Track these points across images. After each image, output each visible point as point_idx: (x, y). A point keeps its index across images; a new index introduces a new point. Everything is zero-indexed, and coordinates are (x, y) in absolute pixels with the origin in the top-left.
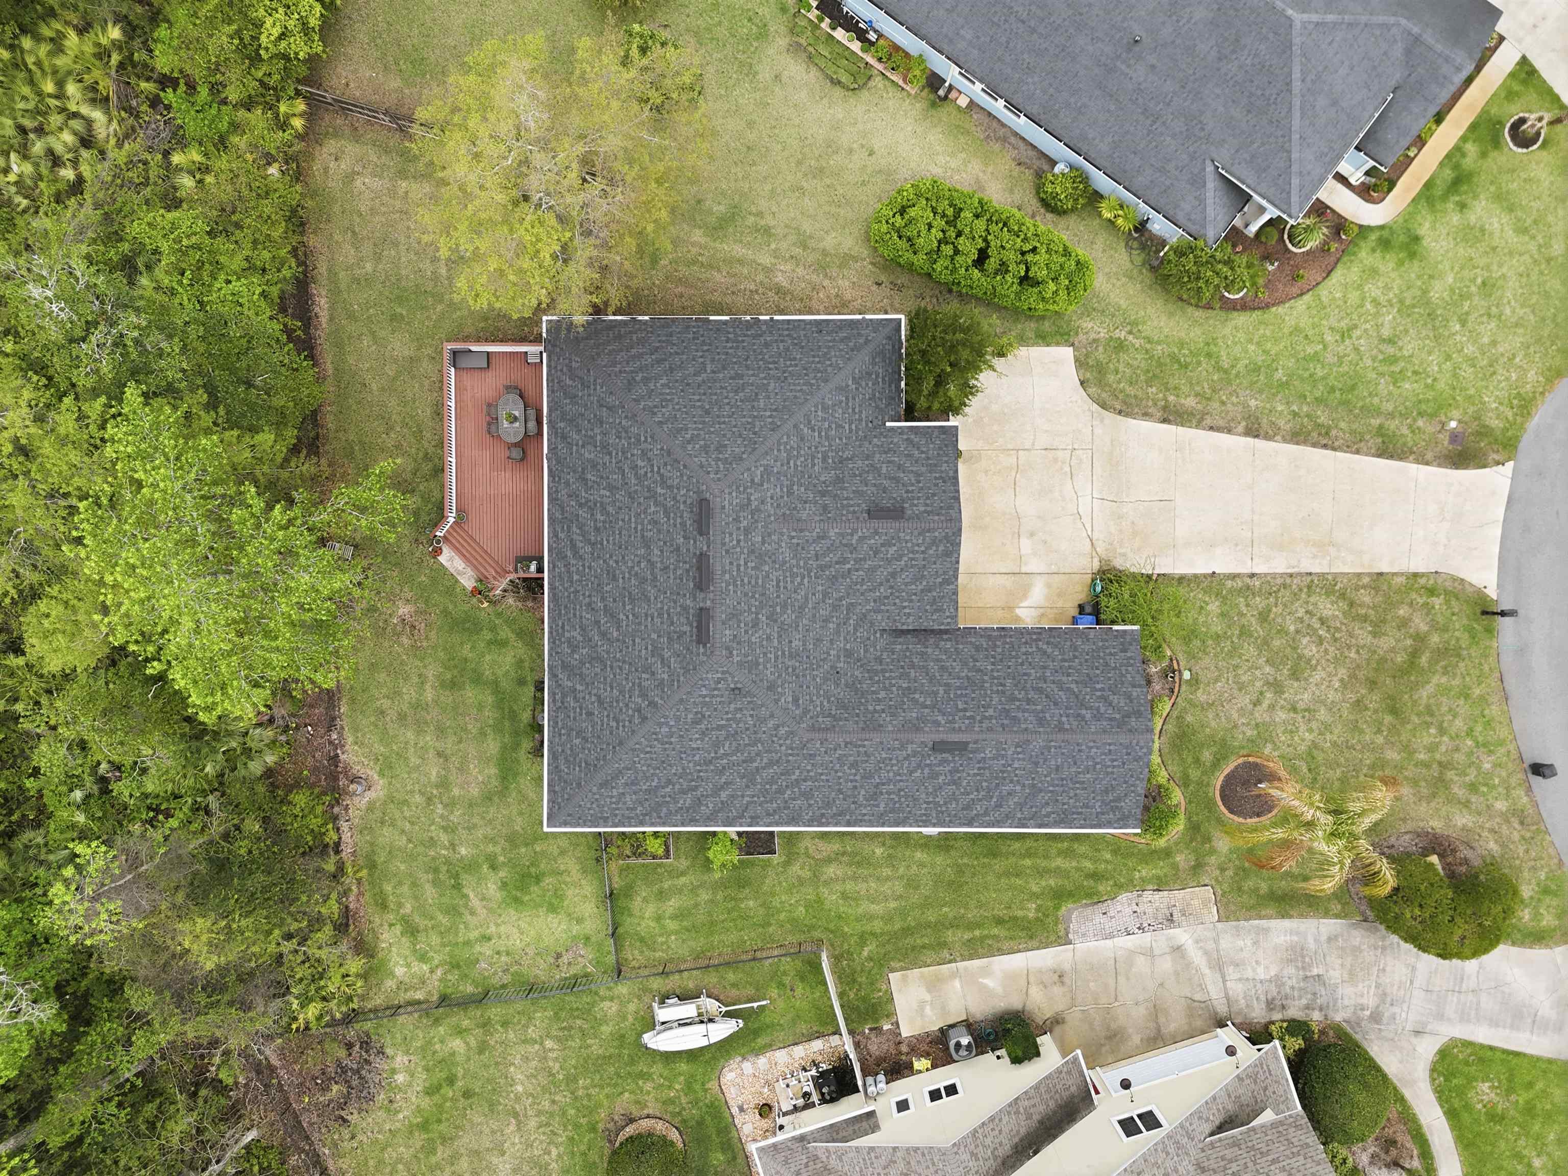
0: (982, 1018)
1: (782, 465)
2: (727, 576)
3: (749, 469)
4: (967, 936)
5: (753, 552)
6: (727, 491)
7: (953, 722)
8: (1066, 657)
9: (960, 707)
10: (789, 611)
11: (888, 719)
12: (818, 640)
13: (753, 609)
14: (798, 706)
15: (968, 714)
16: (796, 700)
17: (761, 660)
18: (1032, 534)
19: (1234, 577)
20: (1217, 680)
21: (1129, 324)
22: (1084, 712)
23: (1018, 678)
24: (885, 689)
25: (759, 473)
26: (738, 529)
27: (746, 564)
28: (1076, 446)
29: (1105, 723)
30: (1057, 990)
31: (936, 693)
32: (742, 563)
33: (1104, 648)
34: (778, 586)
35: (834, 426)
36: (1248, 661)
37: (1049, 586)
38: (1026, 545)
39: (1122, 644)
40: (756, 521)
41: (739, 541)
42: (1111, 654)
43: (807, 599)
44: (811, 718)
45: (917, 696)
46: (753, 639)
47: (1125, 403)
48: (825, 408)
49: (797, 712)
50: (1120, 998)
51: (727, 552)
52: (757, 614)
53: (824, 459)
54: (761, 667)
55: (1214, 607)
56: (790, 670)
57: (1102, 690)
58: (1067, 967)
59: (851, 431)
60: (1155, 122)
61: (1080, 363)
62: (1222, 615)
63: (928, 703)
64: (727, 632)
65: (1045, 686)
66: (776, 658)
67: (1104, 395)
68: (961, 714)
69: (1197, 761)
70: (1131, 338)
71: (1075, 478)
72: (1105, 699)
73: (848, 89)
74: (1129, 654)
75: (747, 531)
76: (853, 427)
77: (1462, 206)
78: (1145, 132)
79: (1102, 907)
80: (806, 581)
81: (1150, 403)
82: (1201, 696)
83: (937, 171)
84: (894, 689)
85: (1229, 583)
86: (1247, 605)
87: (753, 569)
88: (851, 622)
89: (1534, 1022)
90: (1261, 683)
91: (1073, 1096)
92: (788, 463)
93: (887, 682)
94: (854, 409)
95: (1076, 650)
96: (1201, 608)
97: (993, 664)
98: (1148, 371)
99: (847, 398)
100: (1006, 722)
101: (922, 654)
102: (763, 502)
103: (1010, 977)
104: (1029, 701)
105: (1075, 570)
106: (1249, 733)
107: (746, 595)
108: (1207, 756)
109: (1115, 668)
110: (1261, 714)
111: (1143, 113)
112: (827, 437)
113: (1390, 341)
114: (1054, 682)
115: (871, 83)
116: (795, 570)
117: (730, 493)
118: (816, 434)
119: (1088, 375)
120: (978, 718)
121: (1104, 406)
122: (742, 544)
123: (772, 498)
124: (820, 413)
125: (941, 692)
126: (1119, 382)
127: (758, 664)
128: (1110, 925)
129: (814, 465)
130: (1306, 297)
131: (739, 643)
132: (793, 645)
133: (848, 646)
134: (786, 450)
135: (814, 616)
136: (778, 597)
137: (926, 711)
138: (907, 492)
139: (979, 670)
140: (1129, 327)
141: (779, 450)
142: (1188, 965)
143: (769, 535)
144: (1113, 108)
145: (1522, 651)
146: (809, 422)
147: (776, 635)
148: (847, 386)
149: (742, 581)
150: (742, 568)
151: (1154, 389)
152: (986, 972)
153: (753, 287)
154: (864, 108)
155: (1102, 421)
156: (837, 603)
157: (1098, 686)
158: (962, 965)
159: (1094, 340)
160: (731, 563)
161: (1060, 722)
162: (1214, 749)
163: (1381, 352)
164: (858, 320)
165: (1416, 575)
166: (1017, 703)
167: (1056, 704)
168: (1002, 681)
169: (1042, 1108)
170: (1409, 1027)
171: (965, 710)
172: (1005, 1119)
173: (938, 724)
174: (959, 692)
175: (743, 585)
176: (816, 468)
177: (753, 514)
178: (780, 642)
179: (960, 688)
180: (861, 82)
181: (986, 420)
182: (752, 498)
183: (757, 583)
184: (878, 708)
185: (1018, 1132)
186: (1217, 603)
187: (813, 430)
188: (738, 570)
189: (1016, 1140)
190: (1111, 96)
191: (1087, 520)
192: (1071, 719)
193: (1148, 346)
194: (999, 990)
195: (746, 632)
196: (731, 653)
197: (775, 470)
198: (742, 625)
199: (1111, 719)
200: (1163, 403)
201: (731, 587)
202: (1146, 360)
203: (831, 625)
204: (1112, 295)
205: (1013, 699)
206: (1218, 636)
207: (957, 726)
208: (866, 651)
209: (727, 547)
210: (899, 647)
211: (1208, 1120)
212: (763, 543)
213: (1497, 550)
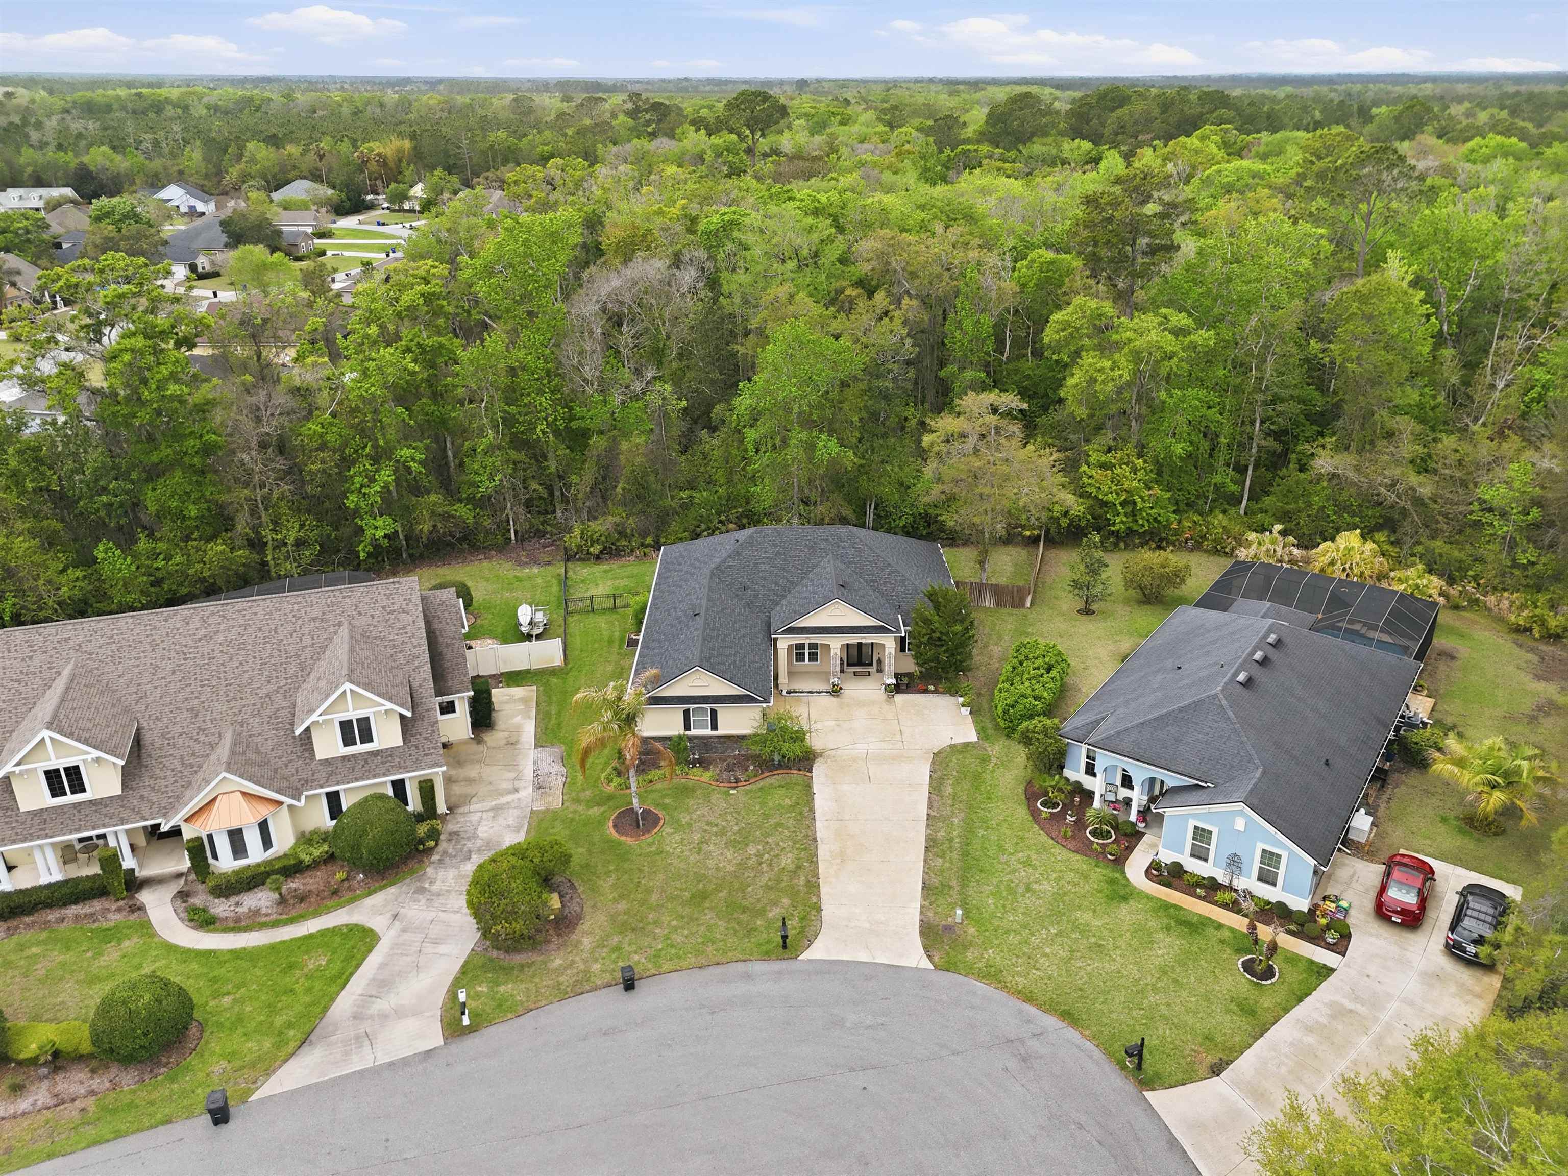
2: (801, 531)
5: (814, 543)
9: (722, 619)
12: (766, 579)
13: (783, 544)
14: (725, 567)
16: (730, 567)
18: (838, 726)
20: (727, 803)
25: (859, 544)
26: (826, 535)
27: (808, 540)
28: (905, 743)
30: (504, 742)
32: (809, 538)
36: (743, 818)
38: (830, 723)
40: (831, 544)
41: (820, 537)
44: (718, 575)
48: (903, 581)
49: (721, 567)
51: (814, 531)
52: (780, 546)
56: (747, 563)
58: (519, 747)
59: (892, 596)
61: (967, 745)
64: (770, 531)
65: (733, 650)
66: (755, 556)
67: (946, 756)
71: (881, 742)
75: (825, 539)
77: (1168, 928)
79: (558, 761)
80: (798, 572)
81: (945, 772)
82: (717, 796)
87: (807, 543)
88: (776, 598)
89: (371, 996)
90: (725, 825)
91: (446, 681)
92: (866, 561)
93: (738, 607)
103: (519, 725)
104: (724, 640)
106: (684, 820)
107: (791, 538)
108: (668, 801)
109: (744, 678)
110: (699, 825)
113: (1028, 889)
116: (804, 566)
117: (847, 532)
119: (958, 748)
121: (938, 754)
123: (845, 552)
126: (957, 759)
128: (543, 763)
129: (868, 575)
130: (1051, 842)
132: (762, 565)
133: (761, 596)
134: (874, 559)
135: (780, 578)
136: (791, 557)
138: (855, 596)
141: (873, 555)
142: (502, 795)
143: (824, 551)
145: (748, 977)
146: (893, 572)
147: (767, 556)
149: (798, 538)
150: (805, 538)
152: (527, 717)
155: (927, 753)
156: (787, 589)
158: (534, 710)
159: (985, 752)
160: (808, 533)
162: (673, 804)
163: (1017, 885)
165: (820, 910)
167: (721, 647)
169: (448, 657)
170: (402, 911)
175: (796, 539)
177: (835, 542)
178: (763, 557)
181: (917, 708)
182: (846, 544)
183: (798, 545)
187: (888, 575)
189: (438, 633)
191: (850, 747)
194: (512, 721)
197: (862, 554)
198: (774, 538)
200: (946, 778)
201: (794, 534)
203: (775, 587)
206: (764, 804)
208: (757, 606)
209: (817, 531)
211: (420, 686)
212: (819, 548)
213: (845, 958)
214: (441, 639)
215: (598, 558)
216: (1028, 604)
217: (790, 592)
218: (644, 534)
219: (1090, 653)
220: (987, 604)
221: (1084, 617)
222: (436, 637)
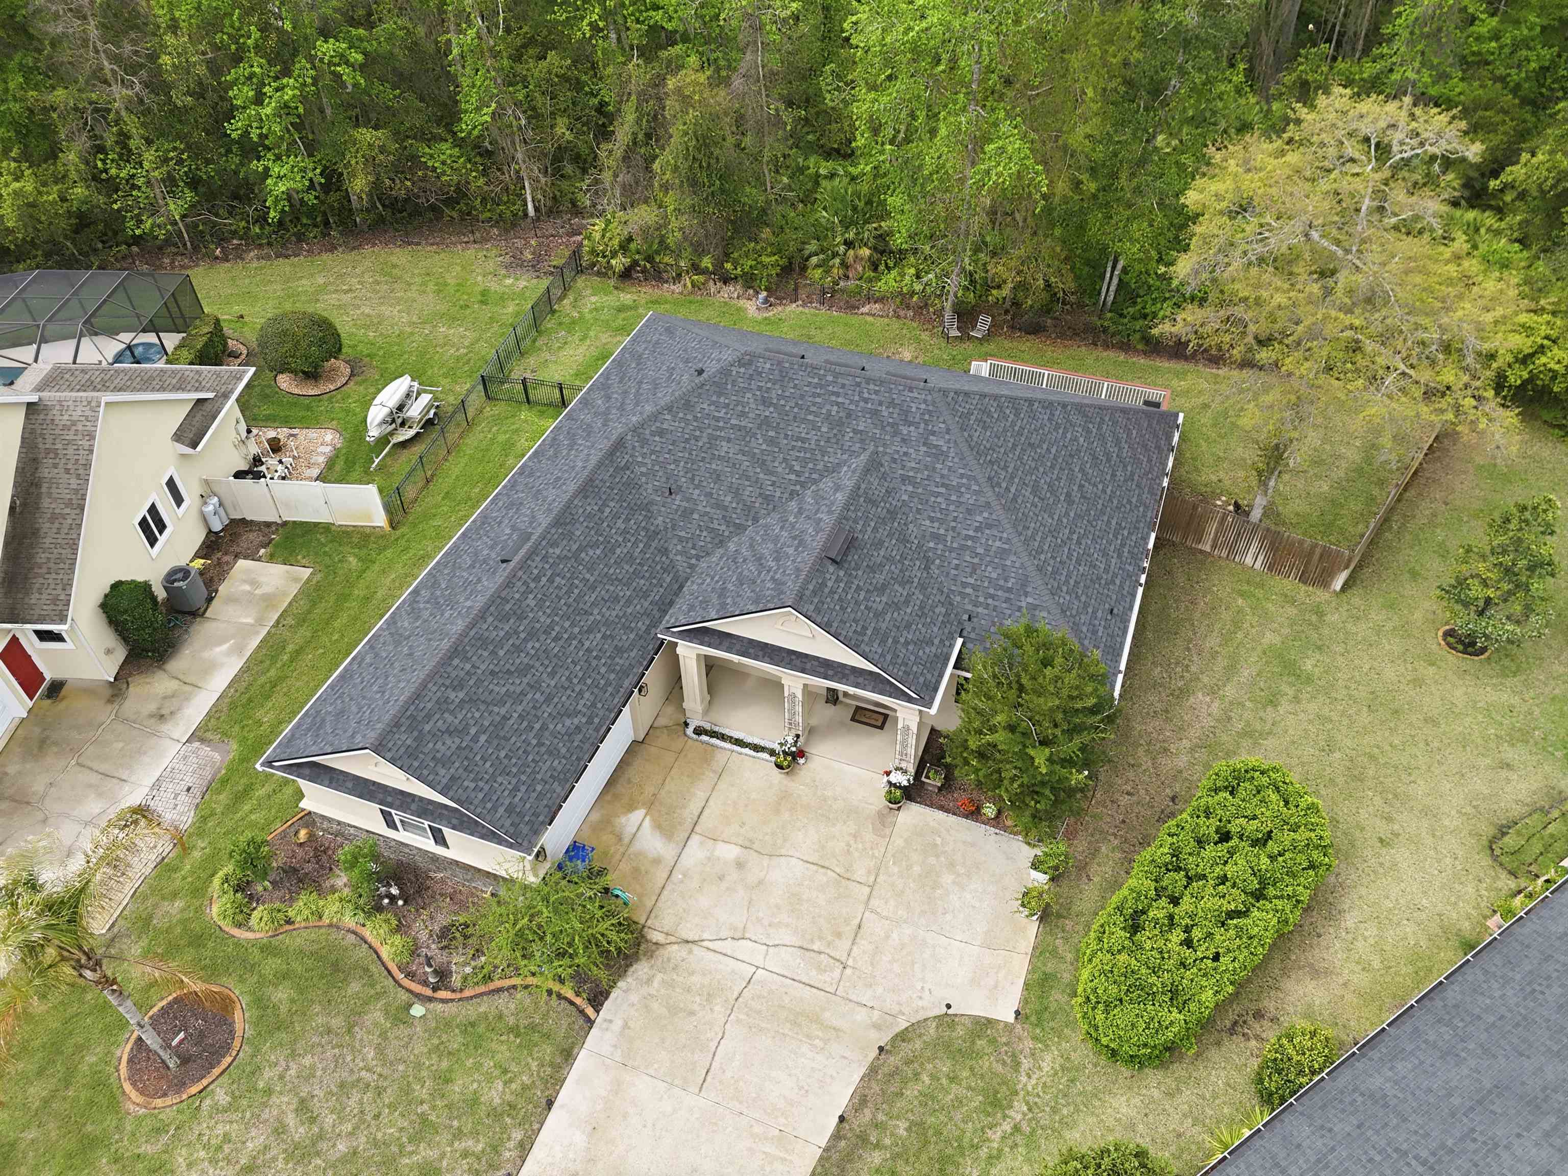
0: (191, 630)
1: (942, 476)
2: (830, 378)
3: (948, 431)
4: (290, 648)
5: (849, 416)
6: (929, 398)
7: (545, 558)
8: (547, 734)
9: (558, 579)
10: (764, 447)
11: (589, 509)
12: (719, 476)
13: (782, 402)
14: (653, 434)
15: (544, 579)
16: (661, 433)
17: (722, 400)
18: (740, 865)
19: (525, 1148)
20: (380, 1050)
21: (1034, 1131)
22: (461, 695)
23: (555, 660)
24: (625, 532)
25: (941, 443)
26: (881, 404)
27: (838, 404)
28: (848, 971)
29: (429, 705)
30: (152, 707)
31: (590, 570)
32: (840, 400)
33: (530, 788)
34: (799, 439)
35: (976, 560)
36: (377, 1117)
37: (657, 861)
38: (729, 852)
39: (521, 815)
40: (883, 428)
41: (866, 401)
42: (516, 789)
43: (772, 473)
44: (634, 448)
45: (598, 552)
46: (749, 395)
47: (896, 1071)
48: (1003, 553)
49: (647, 432)
50: (78, 768)
51: (858, 384)
52: (775, 406)
53: (936, 537)
54: (714, 398)
55: (495, 1094)
56: (698, 433)
57: (475, 739)
58: (165, 728)
59: (965, 585)
60: (1424, 1163)
61: (983, 1025)
62: (474, 1102)
63: (583, 555)
64: (768, 366)
65: (525, 680)
66: (718, 419)
67: (918, 1044)
68: (549, 573)
69: (284, 976)
70: (1007, 1127)
71: (799, 952)
72: (461, 731)
73: (1491, 843)
74: (501, 810)
75: (875, 413)
76: (969, 590)
78: (1405, 1146)
79: (197, 792)
80: (793, 477)
81: (881, 1117)
82: (376, 1015)
83: (1350, 921)
84: (620, 539)
85: (517, 1135)
86: (465, 1154)
87: (829, 411)
88: (723, 527)
90: (327, 1127)
91: (27, 593)
92: (943, 485)
93: (633, 539)
94: (993, 597)
95: (550, 753)
96: (505, 1071)
97: (589, 650)
98: (939, 1133)
99: (1009, 590)
100: (508, 607)
101: (646, 596)
102: (903, 440)
103: (209, 668)
104: (517, 649)
105: (659, 904)
106: (268, 1073)
107: (802, 397)
108: (281, 995)
109: (493, 777)
110: (284, 1103)
111: (1443, 1146)
112: (963, 548)
114: (523, 694)
115: (1503, 875)
116: (811, 465)
117: (925, 401)
118: (971, 533)
119: (960, 1031)
120: (532, 585)
121: (902, 1036)
122: (862, 404)
123: (905, 454)
124: (998, 544)
125: (588, 576)
126: (933, 1077)
127: (720, 394)
128: (170, 787)
129: (932, 519)
131: (751, 378)
132: (724, 444)
133: (696, 516)
134: (960, 486)
135: (748, 478)
136: (786, 436)
137: (575, 547)
138: (859, 588)
139: (589, 631)
140: (1026, 1129)
141: (962, 476)
143: (862, 441)
144: (1456, 1101)
146: (989, 526)
147: (743, 424)
148: (1026, 594)
149: (819, 395)
150: (833, 398)
151: (902, 1132)
152: (239, 649)
153: (1193, 669)
154: (1460, 854)
155: (877, 1027)
156: (752, 513)
157: (483, 738)
158: (263, 632)
159: (1017, 1065)
160: (843, 386)
161: (468, 659)
162: (284, 1009)
164: (1118, 662)
166: (523, 636)
167: (492, 673)
168: (561, 643)
171: (551, 580)
172: (74, 482)
173: (554, 545)
174: (576, 591)
175: (814, 395)
176: (928, 523)
177: (892, 425)
178: (733, 427)
179: (581, 596)
180: (1505, 859)
181: (932, 860)
182: (912, 428)
183: (811, 413)
184: (608, 510)
185: (50, 494)
186: (497, 1101)
187: (977, 530)
188: (833, 393)
190: (1480, 1102)
191: (727, 946)
192: (462, 674)
193: (984, 1152)
194: (206, 654)
195: (760, 388)
196: (744, 365)
197: (939, 466)
198: (769, 385)
199: (428, 717)
200: (873, 1139)
201: (816, 380)
202: (959, 1139)
203: (729, 499)
204: (1091, 1120)
205: (532, 634)
206: (447, 1081)
207: (538, 559)
208: (681, 540)
209: (863, 385)
210: (668, 580)
212: (855, 431)
214: (45, 503)
215: (626, 275)
216: (1338, 584)
217: (756, 520)
218: (699, 250)
219: (1420, 789)
220: (1249, 560)
221: (1453, 659)
222: (39, 496)
